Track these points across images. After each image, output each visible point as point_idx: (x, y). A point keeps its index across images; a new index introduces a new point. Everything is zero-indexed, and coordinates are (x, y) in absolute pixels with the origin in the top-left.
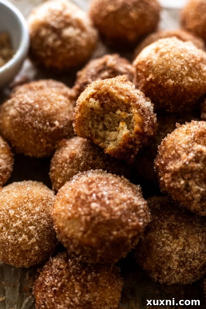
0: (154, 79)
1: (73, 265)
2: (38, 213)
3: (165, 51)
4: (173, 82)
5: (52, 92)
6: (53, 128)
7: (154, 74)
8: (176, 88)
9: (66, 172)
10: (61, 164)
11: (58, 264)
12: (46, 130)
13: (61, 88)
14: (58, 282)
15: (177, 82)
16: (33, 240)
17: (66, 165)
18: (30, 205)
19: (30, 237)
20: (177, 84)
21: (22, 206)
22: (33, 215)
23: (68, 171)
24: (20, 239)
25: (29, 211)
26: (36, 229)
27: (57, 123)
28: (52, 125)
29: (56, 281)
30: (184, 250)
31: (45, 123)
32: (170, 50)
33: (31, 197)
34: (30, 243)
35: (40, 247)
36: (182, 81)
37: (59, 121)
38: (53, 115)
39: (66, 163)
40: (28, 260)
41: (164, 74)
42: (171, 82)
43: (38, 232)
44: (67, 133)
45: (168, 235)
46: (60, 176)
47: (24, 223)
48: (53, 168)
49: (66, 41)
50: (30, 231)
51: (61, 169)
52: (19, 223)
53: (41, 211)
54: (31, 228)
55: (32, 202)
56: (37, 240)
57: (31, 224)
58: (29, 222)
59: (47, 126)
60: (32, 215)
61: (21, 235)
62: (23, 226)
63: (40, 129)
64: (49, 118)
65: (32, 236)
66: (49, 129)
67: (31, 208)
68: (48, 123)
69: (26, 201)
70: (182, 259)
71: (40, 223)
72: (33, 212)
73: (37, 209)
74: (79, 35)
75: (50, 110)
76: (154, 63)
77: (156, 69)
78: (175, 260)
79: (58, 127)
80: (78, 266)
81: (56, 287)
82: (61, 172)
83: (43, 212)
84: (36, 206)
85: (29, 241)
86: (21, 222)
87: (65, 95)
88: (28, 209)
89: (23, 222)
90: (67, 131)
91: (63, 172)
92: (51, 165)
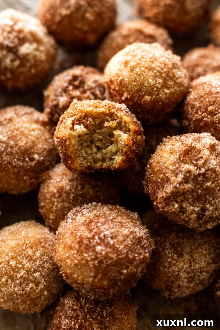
0: (130, 97)
1: (86, 303)
2: (40, 257)
3: (135, 64)
4: (150, 97)
5: (24, 122)
6: (34, 162)
7: (128, 92)
8: (154, 103)
9: (57, 206)
10: (50, 199)
11: (71, 305)
12: (27, 166)
13: (31, 113)
15: (154, 97)
16: (41, 286)
17: (55, 200)
18: (30, 252)
19: (37, 283)
20: (154, 98)
21: (22, 254)
22: (35, 261)
23: (59, 206)
24: (28, 289)
25: (30, 259)
26: (41, 275)
27: (36, 156)
28: (32, 159)
30: (190, 266)
31: (24, 158)
32: (139, 62)
33: (28, 242)
34: (39, 290)
35: (48, 291)
36: (158, 95)
37: (38, 154)
38: (31, 149)
39: (55, 198)
40: (39, 306)
41: (139, 91)
42: (148, 98)
43: (43, 277)
44: (48, 164)
45: (173, 254)
46: (52, 212)
47: (28, 272)
48: (42, 204)
49: (24, 59)
50: (36, 278)
51: (51, 205)
52: (23, 272)
53: (42, 255)
54: (36, 275)
55: (31, 248)
56: (44, 285)
57: (35, 271)
58: (33, 270)
59: (27, 162)
60: (34, 261)
61: (28, 284)
62: (28, 274)
63: (21, 167)
64: (27, 153)
65: (39, 283)
66: (30, 165)
67: (31, 254)
68: (27, 159)
69: (24, 248)
70: (190, 275)
71: (43, 267)
72: (34, 258)
73: (38, 254)
74: (37, 49)
75: (26, 144)
76: (126, 79)
77: (130, 87)
78: (184, 278)
79: (38, 160)
80: (90, 304)
82: (52, 207)
83: (44, 255)
84: (35, 251)
85: (37, 289)
86: (24, 271)
87: (37, 122)
88: (29, 256)
89: (26, 271)
90: (48, 162)
91: (54, 207)
92: (40, 201)
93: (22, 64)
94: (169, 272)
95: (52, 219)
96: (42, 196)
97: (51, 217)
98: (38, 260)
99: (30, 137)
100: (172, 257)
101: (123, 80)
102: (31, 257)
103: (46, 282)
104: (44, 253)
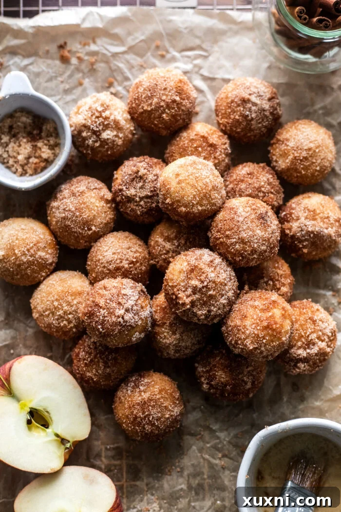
1: (99, 346)
2: (76, 305)
3: (184, 178)
4: (185, 209)
5: (92, 197)
6: (91, 232)
7: (171, 199)
8: (187, 213)
10: (96, 262)
11: (89, 344)
12: (85, 234)
13: (100, 189)
14: (88, 357)
15: (188, 209)
16: (72, 325)
18: (70, 298)
19: (69, 322)
20: (188, 211)
21: (64, 299)
22: (72, 306)
24: (62, 324)
25: (69, 304)
26: (73, 317)
27: (93, 228)
28: (90, 229)
29: (87, 357)
31: (84, 227)
32: (187, 178)
33: (70, 291)
35: (76, 328)
36: (192, 209)
37: (95, 226)
38: (91, 221)
41: (179, 201)
42: (184, 209)
43: (75, 319)
44: (102, 233)
47: (65, 313)
50: (69, 318)
52: (61, 312)
53: (78, 303)
54: (70, 316)
55: (72, 296)
56: (74, 325)
57: (70, 313)
58: (68, 312)
59: (86, 231)
61: (63, 321)
62: (64, 314)
63: (80, 233)
64: (87, 224)
65: (71, 322)
66: (88, 233)
67: (70, 301)
68: (86, 228)
69: (67, 295)
72: (72, 304)
73: (75, 302)
75: (88, 216)
76: (172, 189)
77: (173, 195)
79: (94, 231)
80: (103, 347)
81: (87, 360)
83: (79, 304)
84: (74, 299)
85: (69, 326)
86: (62, 312)
87: (102, 198)
88: (68, 301)
89: (64, 312)
90: (102, 232)
91: (96, 269)
93: (101, 146)
95: (93, 277)
96: (90, 256)
97: (93, 275)
98: (74, 306)
99: (93, 211)
101: (170, 188)
102: (70, 303)
103: (76, 323)
104: (80, 302)
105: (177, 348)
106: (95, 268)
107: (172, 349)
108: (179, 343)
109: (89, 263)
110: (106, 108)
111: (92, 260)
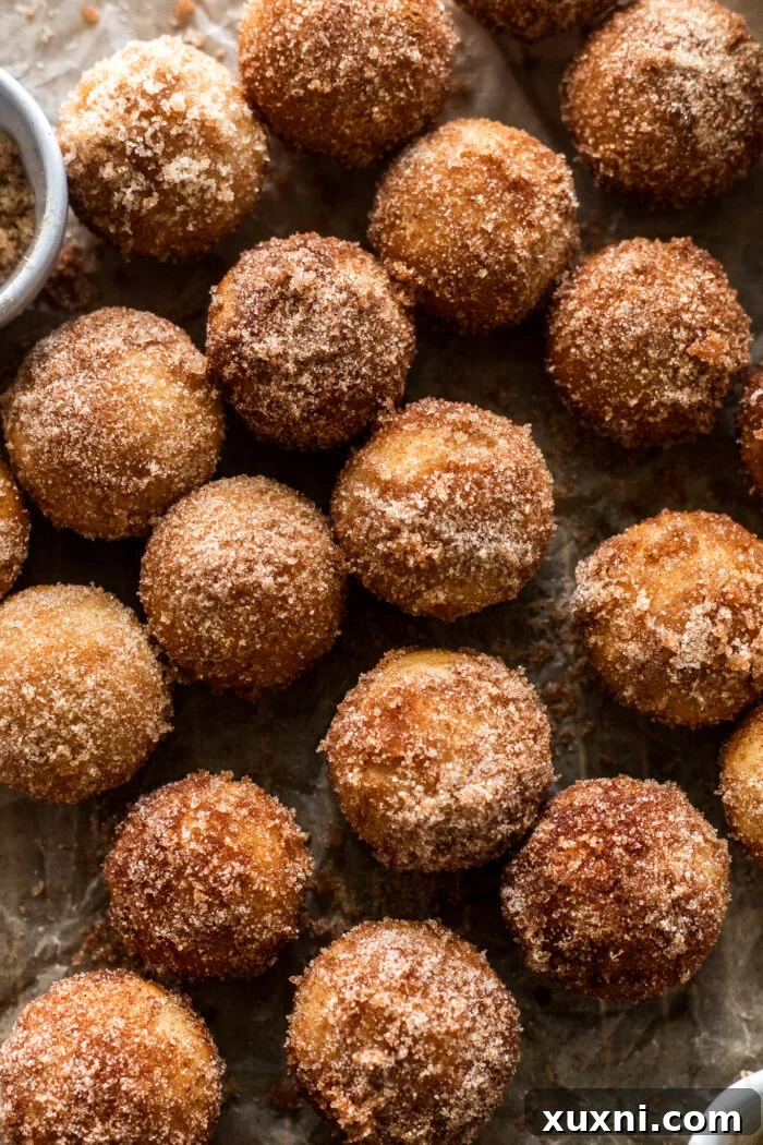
2: (93, 690)
6: (146, 481)
10: (168, 576)
12: (127, 486)
14: (157, 878)
16: (84, 756)
18: (72, 672)
19: (77, 747)
22: (80, 696)
24: (52, 756)
25: (71, 690)
26: (87, 731)
27: (154, 467)
28: (144, 473)
29: (152, 875)
31: (123, 467)
34: (77, 763)
37: (159, 462)
43: (93, 735)
50: (75, 735)
53: (100, 686)
54: (76, 728)
55: (77, 662)
56: (92, 755)
57: (76, 720)
58: (71, 716)
59: (129, 478)
60: (78, 697)
62: (58, 723)
64: (132, 454)
65: (82, 747)
66: (136, 485)
67: (74, 680)
68: (130, 471)
71: (97, 714)
72: (81, 689)
73: (90, 682)
79: (157, 477)
81: (153, 887)
83: (104, 687)
84: (86, 673)
85: (74, 759)
86: (51, 715)
91: (172, 598)
92: (143, 572)
93: (162, 207)
94: (395, 822)
95: (163, 624)
96: (150, 560)
97: (163, 619)
98: (89, 696)
99: (149, 415)
100: (410, 790)
102: (73, 686)
103: (98, 748)
105: (443, 838)
106: (167, 596)
107: (427, 842)
108: (447, 820)
109: (147, 581)
110: (173, 84)
111: (156, 573)
